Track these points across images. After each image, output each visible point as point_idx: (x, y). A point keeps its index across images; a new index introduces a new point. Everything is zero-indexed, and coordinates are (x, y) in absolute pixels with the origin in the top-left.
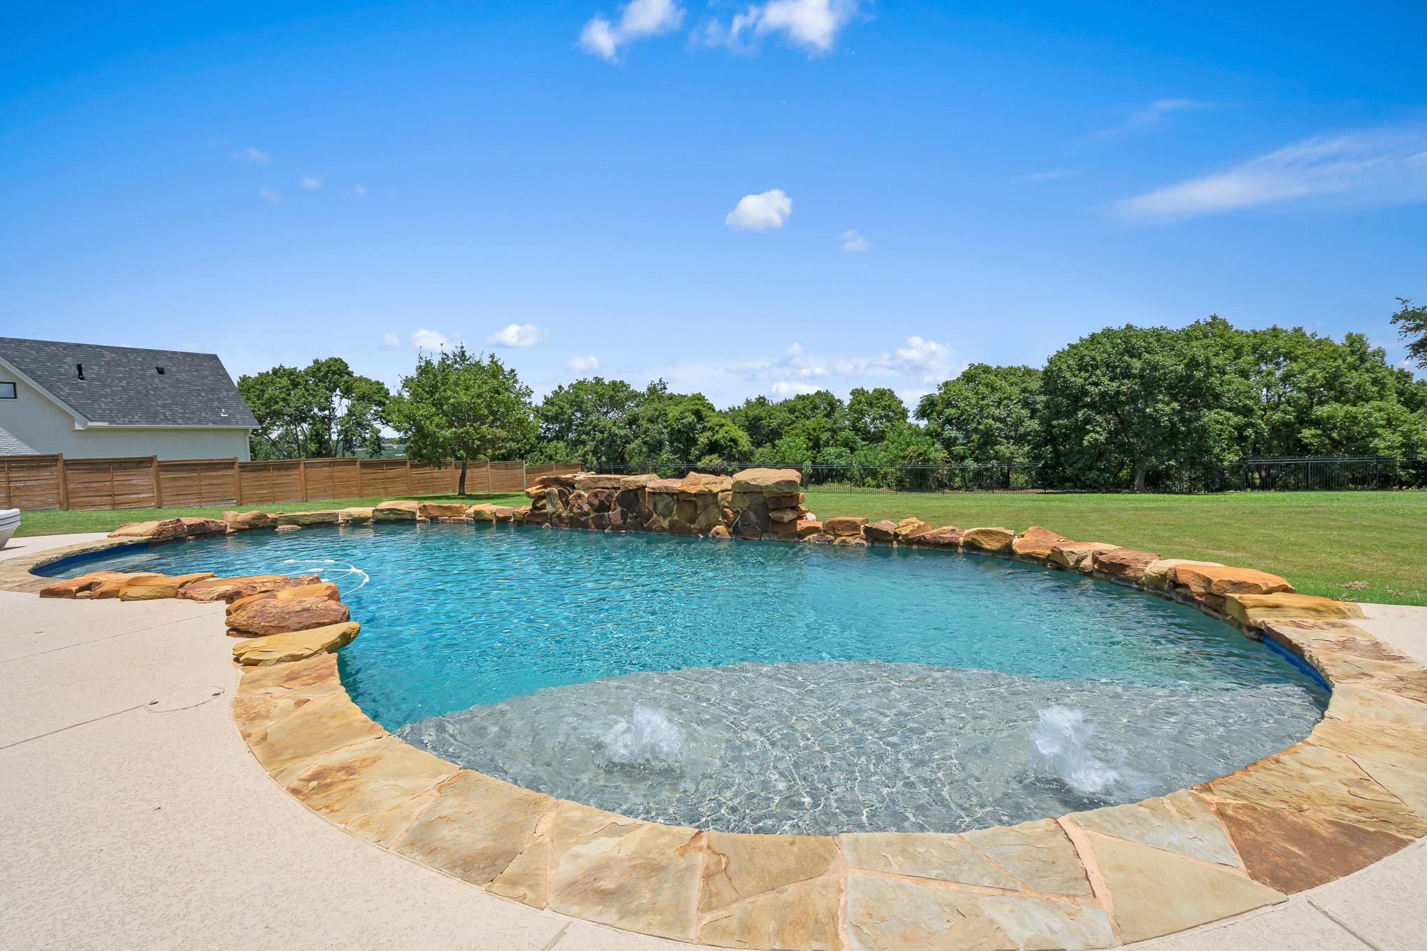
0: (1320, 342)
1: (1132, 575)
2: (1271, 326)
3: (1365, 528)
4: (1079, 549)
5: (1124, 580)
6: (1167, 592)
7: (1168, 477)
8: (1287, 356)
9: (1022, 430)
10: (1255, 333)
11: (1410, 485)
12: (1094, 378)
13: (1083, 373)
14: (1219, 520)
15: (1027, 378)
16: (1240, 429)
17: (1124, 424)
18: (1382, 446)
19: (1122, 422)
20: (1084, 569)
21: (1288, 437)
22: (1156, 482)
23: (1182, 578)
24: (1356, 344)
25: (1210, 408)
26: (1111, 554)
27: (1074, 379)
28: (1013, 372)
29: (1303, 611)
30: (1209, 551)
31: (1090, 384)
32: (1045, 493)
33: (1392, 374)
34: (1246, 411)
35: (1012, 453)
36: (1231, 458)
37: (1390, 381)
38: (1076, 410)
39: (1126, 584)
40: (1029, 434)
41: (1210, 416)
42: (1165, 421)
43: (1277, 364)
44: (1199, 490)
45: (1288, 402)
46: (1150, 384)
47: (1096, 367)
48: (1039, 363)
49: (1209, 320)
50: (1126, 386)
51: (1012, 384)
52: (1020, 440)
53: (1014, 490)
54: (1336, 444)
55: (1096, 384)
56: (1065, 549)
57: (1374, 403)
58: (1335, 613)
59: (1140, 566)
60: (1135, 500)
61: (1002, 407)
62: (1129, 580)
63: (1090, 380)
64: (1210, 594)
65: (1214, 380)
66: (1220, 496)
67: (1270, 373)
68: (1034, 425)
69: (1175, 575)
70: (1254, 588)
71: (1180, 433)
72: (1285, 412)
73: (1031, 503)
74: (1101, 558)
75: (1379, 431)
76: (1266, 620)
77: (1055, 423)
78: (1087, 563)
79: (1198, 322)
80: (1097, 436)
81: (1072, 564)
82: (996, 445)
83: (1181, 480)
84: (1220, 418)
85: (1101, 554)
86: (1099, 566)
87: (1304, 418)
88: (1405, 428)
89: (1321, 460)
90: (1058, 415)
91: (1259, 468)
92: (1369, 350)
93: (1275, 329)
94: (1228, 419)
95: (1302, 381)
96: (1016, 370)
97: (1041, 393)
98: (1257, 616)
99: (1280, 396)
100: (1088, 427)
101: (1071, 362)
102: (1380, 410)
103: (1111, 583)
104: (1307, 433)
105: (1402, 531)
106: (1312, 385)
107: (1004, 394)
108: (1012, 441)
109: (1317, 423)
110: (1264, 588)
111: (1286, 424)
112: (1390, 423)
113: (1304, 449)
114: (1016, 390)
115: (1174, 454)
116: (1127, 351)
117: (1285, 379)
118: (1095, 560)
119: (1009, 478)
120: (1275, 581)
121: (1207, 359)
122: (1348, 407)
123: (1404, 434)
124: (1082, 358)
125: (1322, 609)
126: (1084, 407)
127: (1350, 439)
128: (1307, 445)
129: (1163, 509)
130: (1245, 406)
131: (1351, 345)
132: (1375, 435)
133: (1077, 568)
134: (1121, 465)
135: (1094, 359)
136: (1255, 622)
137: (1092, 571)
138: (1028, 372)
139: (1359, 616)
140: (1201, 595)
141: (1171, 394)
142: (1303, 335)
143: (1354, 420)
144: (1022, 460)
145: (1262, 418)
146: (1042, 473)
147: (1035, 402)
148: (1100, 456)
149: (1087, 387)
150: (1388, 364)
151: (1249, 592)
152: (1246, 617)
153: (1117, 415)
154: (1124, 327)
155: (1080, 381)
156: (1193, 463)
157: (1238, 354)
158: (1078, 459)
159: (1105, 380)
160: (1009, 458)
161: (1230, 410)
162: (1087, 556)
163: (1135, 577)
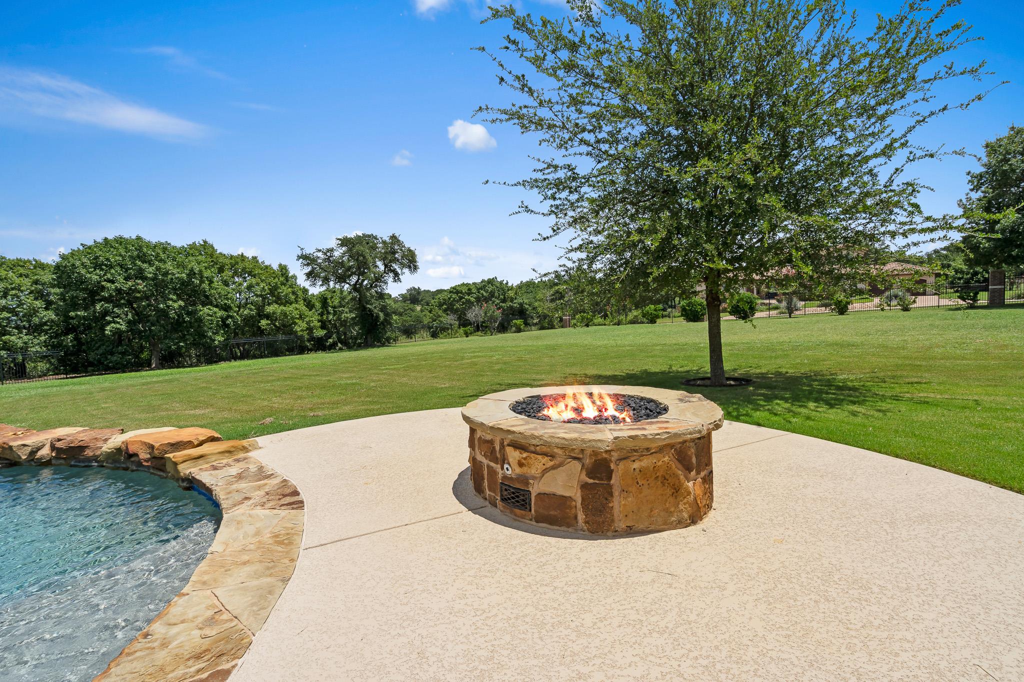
0: (267, 267)
1: (91, 454)
2: (240, 253)
3: (285, 379)
4: (32, 440)
5: (83, 461)
6: (123, 463)
7: (181, 355)
8: (250, 274)
9: (36, 320)
10: (232, 256)
11: (311, 350)
12: (109, 276)
13: (98, 271)
14: (204, 385)
15: (39, 271)
16: (224, 320)
17: (140, 317)
18: (299, 330)
19: (137, 314)
20: (41, 459)
21: (253, 325)
22: (170, 360)
23: (132, 449)
24: (283, 269)
25: (204, 305)
26: (69, 439)
27: (88, 276)
28: (21, 264)
29: (220, 455)
30: (187, 412)
31: (105, 280)
32: (67, 378)
33: (300, 289)
34: (227, 308)
35: (25, 343)
36: (219, 338)
37: (300, 293)
38: (93, 303)
39: (86, 464)
40: (45, 324)
41: (204, 311)
42: (172, 314)
43: (245, 278)
44: (202, 363)
45: (252, 303)
46: (160, 285)
47: (111, 267)
48: (51, 258)
49: (202, 243)
50: (141, 286)
51: (21, 275)
52: (36, 329)
53: (29, 378)
54: (278, 329)
55: (113, 282)
56: (14, 444)
57: (294, 305)
58: (241, 450)
59: (99, 444)
60: (148, 376)
61: (9, 297)
62: (89, 459)
63: (105, 277)
64: (154, 458)
65: (205, 286)
66: (214, 366)
67: (240, 284)
68: (51, 315)
69: (127, 447)
70: (189, 444)
71: (185, 322)
72: (251, 310)
73: (40, 391)
74: (59, 445)
75: (297, 321)
76: (192, 470)
77: (72, 314)
78: (45, 452)
79: (194, 243)
80: (118, 326)
81: (24, 457)
82: (4, 335)
83: (190, 357)
84: (211, 313)
85: (59, 440)
86: (57, 454)
87: (261, 315)
88: (307, 319)
89: (271, 338)
90: (75, 306)
91: (238, 345)
92: (290, 275)
93: (242, 255)
94: (215, 313)
95: (258, 290)
96: (25, 262)
97: (53, 286)
98: (185, 469)
99: (247, 299)
100: (108, 318)
101: (85, 260)
102: (297, 309)
103: (71, 466)
104: (264, 322)
105: (301, 379)
106: (263, 293)
107: (12, 284)
108: (24, 331)
109: (267, 317)
110: (196, 443)
111: (252, 317)
112: (301, 317)
113: (261, 332)
114: (26, 283)
115: (183, 338)
116: (138, 257)
117: (249, 288)
118: (53, 448)
119: (25, 367)
120: (204, 433)
121: (201, 271)
122: (282, 307)
123: (308, 323)
124: (97, 258)
125: (232, 449)
126: (100, 301)
127: (284, 326)
128: (264, 330)
129: (166, 381)
130: (225, 304)
131: (281, 271)
132: (295, 324)
133: (33, 460)
134: (142, 348)
135: (108, 260)
136: (184, 474)
137: (50, 460)
138: (41, 266)
139: (256, 447)
140: (147, 460)
141: (178, 295)
142: (257, 261)
143: (285, 315)
144: (39, 349)
145: (237, 313)
146: (62, 361)
147: (49, 294)
148: (120, 342)
149: (103, 283)
150: (298, 283)
151: (185, 449)
152: (177, 471)
153: (133, 308)
154: (134, 237)
155: (95, 278)
156: (195, 344)
157: (221, 270)
158: (99, 347)
159: (121, 279)
160: (22, 348)
161: (216, 306)
162: (44, 445)
163: (94, 456)
